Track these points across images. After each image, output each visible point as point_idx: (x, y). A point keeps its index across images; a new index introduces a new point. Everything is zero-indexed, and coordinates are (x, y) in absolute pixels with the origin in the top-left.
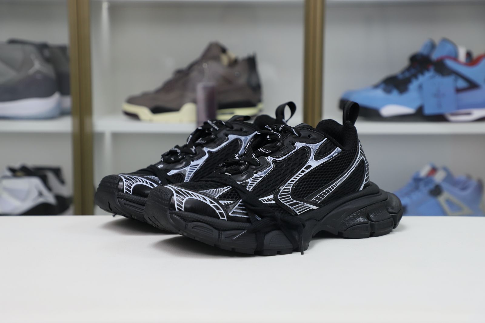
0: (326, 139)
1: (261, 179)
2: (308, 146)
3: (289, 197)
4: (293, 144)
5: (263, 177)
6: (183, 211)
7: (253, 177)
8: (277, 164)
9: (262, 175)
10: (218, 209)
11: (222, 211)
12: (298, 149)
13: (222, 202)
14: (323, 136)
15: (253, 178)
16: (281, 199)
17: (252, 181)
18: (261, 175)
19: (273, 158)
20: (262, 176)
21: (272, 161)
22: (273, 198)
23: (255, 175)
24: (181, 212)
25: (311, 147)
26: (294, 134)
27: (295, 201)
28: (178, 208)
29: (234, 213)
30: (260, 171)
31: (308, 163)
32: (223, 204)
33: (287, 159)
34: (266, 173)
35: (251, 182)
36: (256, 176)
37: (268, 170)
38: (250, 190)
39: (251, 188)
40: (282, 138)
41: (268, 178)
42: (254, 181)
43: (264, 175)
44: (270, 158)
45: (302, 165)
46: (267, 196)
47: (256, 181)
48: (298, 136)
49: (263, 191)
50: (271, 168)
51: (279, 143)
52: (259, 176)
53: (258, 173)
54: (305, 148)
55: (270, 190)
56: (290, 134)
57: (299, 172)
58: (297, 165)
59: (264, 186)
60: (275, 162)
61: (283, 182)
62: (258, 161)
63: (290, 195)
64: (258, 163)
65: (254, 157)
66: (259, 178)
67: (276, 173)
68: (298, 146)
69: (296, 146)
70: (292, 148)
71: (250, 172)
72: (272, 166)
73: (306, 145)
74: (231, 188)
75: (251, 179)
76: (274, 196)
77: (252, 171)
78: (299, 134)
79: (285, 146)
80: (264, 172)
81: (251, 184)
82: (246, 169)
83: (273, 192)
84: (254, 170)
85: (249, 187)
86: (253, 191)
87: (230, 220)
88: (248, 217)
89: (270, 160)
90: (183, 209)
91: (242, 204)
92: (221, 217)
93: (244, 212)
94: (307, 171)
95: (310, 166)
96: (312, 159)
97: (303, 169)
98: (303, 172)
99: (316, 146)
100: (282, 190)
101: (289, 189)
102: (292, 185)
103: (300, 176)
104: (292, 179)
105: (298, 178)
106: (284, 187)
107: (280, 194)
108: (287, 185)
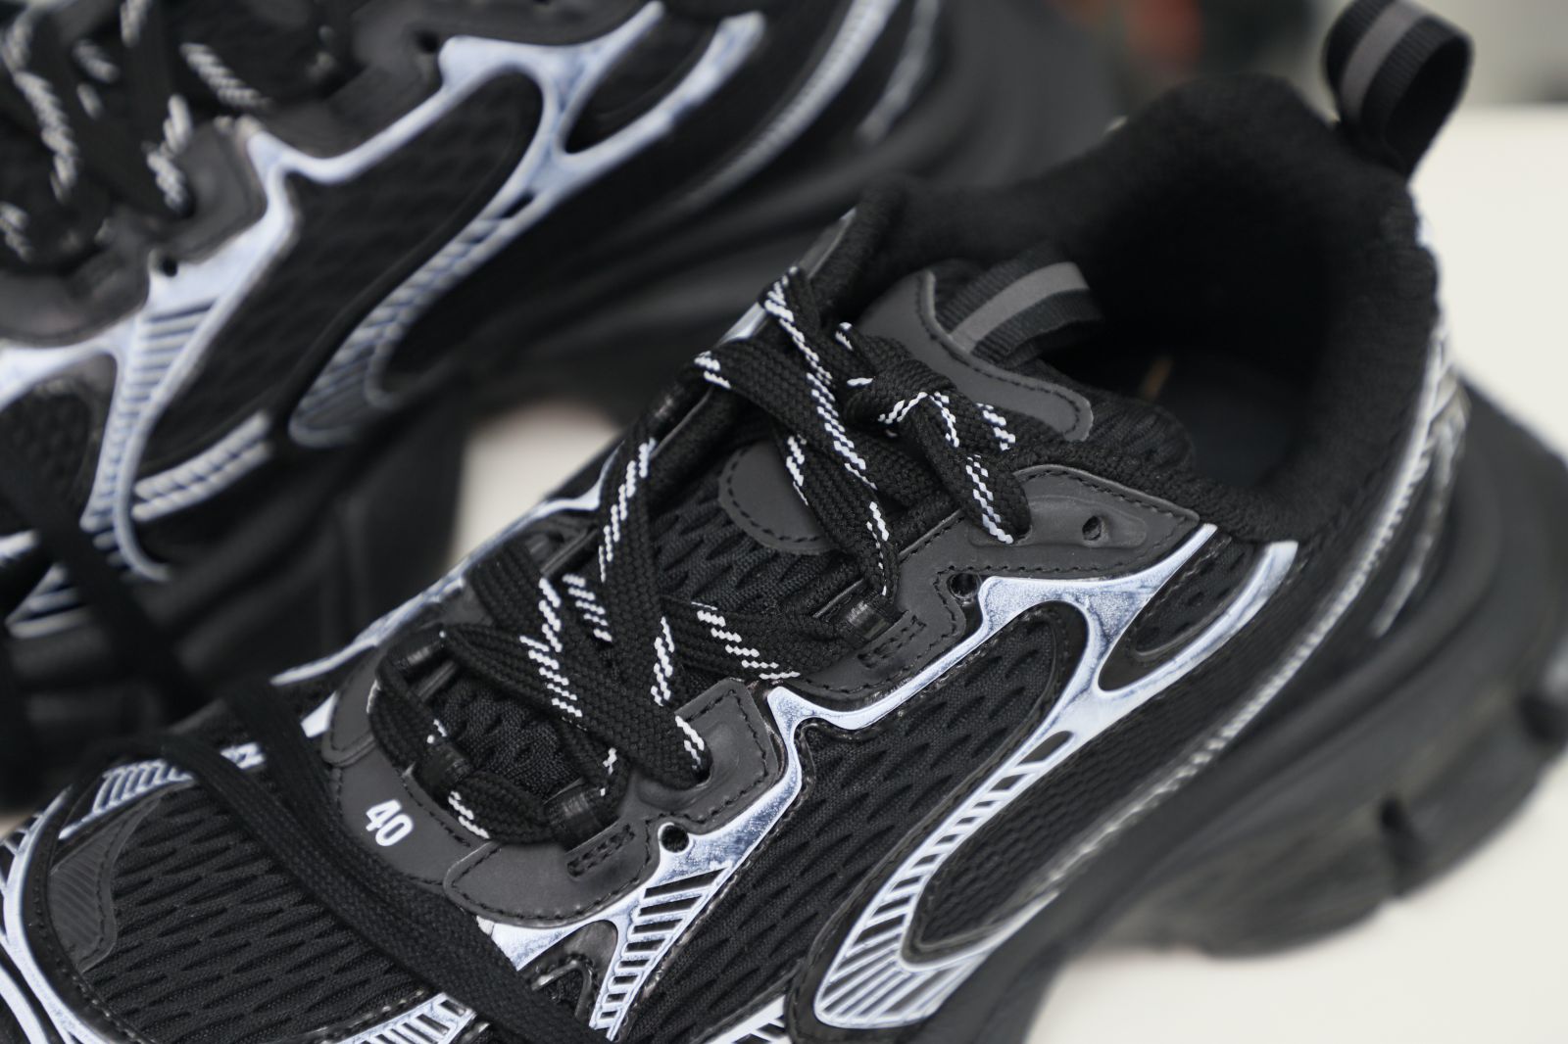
0: (1208, 531)
1: (707, 892)
2: (1069, 599)
3: (893, 964)
4: (966, 583)
5: (721, 879)
7: (651, 883)
8: (831, 753)
9: (714, 866)
12: (997, 629)
14: (1187, 519)
15: (650, 892)
16: (829, 1009)
17: (639, 920)
18: (709, 860)
19: (807, 708)
20: (716, 873)
21: (799, 727)
22: (781, 1018)
23: (668, 863)
25: (1091, 609)
26: (986, 531)
27: (927, 971)
30: (705, 825)
31: (1054, 722)
33: (904, 717)
34: (749, 843)
35: (638, 929)
36: (674, 873)
37: (762, 818)
38: (623, 1007)
39: (631, 990)
40: (899, 541)
41: (761, 881)
42: (656, 917)
43: (733, 866)
44: (789, 707)
45: (1008, 741)
46: (740, 1019)
47: (666, 916)
48: (1008, 539)
49: (710, 996)
50: (788, 797)
51: (863, 607)
52: (696, 871)
53: (691, 837)
54: (1046, 616)
55: (764, 973)
56: (954, 514)
57: (983, 793)
58: (973, 744)
59: (726, 954)
60: (815, 735)
61: (858, 890)
62: (694, 752)
63: (897, 957)
64: (695, 762)
65: (664, 668)
66: (690, 893)
67: (818, 835)
68: (997, 608)
69: (987, 606)
70: (951, 628)
71: (634, 829)
72: (792, 785)
73: (1060, 595)
74: (469, 1015)
75: (638, 896)
76: (787, 1005)
77: (647, 822)
78: (1018, 524)
79: (907, 617)
80: (729, 834)
81: (632, 947)
82: (605, 814)
83: (785, 977)
84: (662, 815)
85: (620, 980)
86: (643, 1007)
89: (781, 720)
94: (1043, 768)
95: (1063, 738)
96: (1084, 690)
97: (1009, 769)
98: (1006, 784)
99: (1131, 596)
100: (846, 950)
101: (897, 922)
102: (917, 890)
103: (986, 814)
104: (927, 848)
105: (967, 831)
106: (866, 920)
107: (831, 977)
108: (885, 895)
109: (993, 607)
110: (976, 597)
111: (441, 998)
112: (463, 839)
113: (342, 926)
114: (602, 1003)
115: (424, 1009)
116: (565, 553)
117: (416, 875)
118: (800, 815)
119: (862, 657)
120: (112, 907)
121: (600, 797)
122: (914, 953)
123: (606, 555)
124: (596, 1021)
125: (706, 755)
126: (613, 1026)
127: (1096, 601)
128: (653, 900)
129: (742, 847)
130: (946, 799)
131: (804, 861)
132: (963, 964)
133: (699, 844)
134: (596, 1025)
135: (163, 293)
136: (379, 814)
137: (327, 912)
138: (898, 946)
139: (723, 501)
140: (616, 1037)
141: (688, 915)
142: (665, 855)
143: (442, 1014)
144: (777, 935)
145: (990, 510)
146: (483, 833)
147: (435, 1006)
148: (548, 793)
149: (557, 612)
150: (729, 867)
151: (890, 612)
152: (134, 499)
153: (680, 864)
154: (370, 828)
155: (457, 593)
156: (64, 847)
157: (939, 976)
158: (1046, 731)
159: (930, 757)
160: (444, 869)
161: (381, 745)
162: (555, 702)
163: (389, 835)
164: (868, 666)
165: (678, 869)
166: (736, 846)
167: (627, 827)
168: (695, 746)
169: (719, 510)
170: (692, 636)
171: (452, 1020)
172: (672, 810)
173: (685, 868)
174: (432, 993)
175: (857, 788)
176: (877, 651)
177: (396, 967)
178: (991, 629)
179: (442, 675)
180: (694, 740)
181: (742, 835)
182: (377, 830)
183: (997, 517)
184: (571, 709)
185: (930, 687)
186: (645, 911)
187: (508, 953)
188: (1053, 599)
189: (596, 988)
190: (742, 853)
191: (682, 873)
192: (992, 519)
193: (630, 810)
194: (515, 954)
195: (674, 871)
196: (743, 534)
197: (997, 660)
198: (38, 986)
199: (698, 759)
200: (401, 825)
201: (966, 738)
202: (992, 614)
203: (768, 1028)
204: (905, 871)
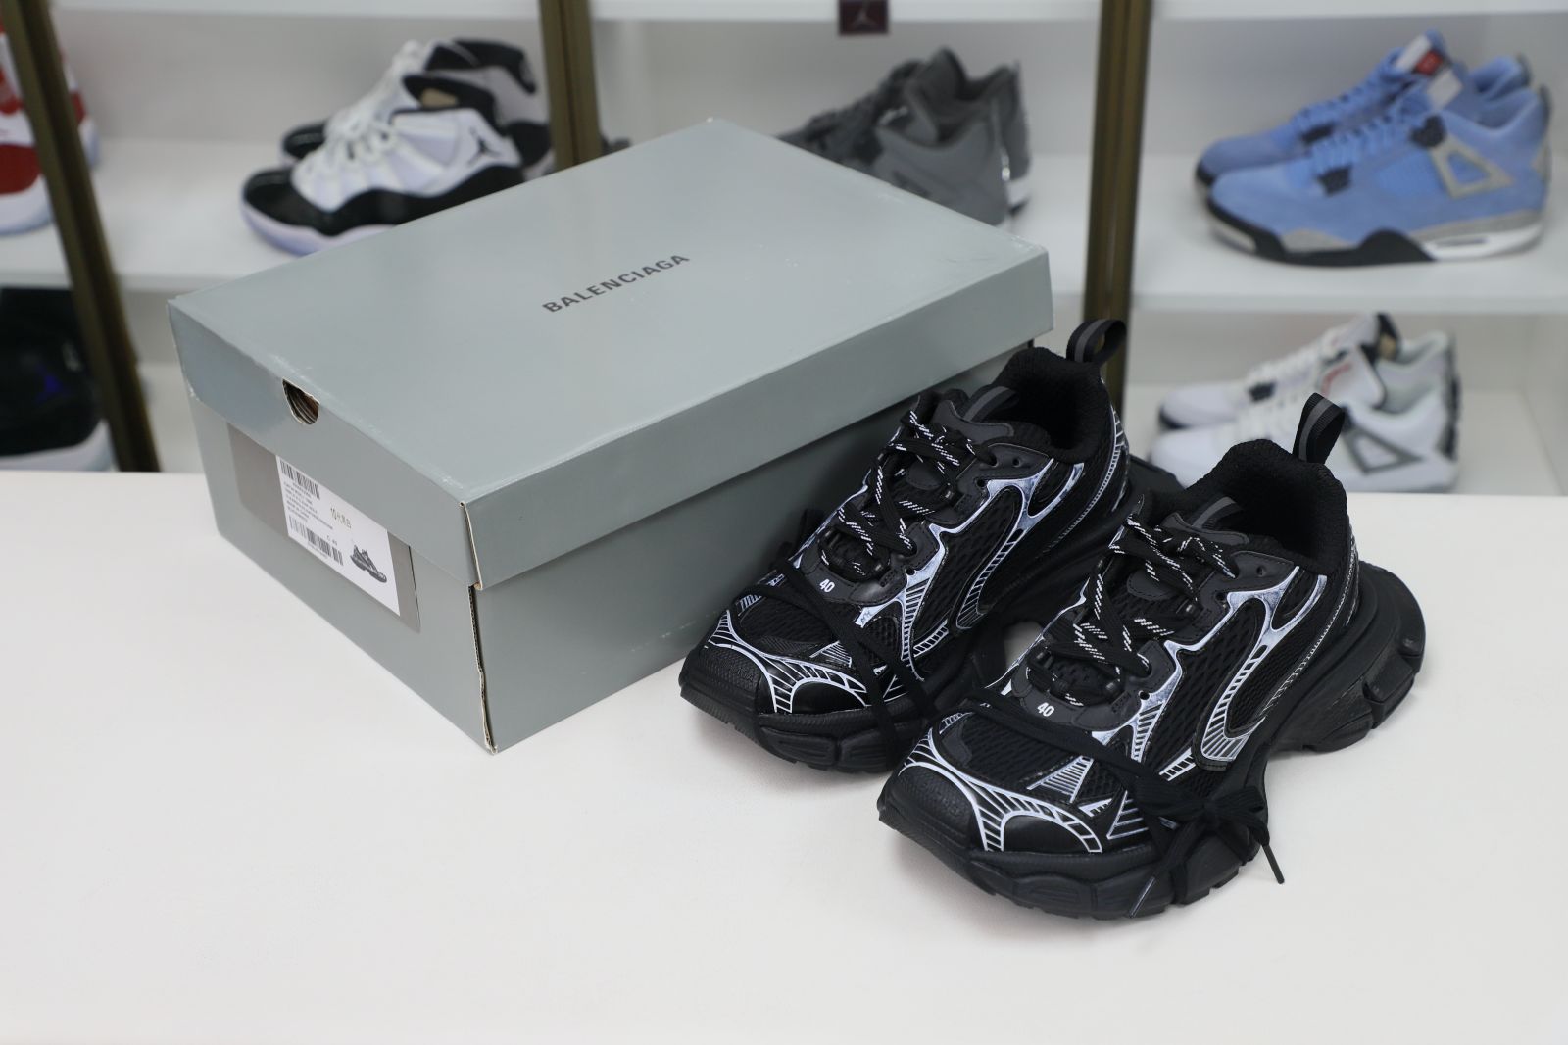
0: (1297, 568)
1: (1159, 711)
4: (1219, 597)
5: (1163, 707)
6: (1002, 849)
7: (1140, 711)
8: (1190, 660)
9: (1160, 703)
10: (1083, 832)
11: (1093, 836)
14: (1290, 564)
15: (1141, 714)
17: (1139, 724)
18: (1157, 701)
19: (1179, 646)
20: (1161, 705)
21: (1178, 653)
22: (1191, 755)
23: (1144, 703)
24: (997, 856)
25: (1265, 599)
28: (989, 845)
29: (1117, 831)
30: (1153, 689)
32: (1091, 815)
33: (1211, 645)
34: (1169, 694)
35: (1140, 726)
36: (1146, 707)
37: (1171, 684)
38: (1141, 753)
39: (1142, 747)
40: (1196, 585)
41: (1176, 706)
42: (1144, 722)
43: (1166, 702)
44: (1172, 646)
45: (1247, 650)
46: (1179, 755)
47: (1148, 721)
48: (1233, 576)
49: (1167, 748)
50: (1180, 676)
51: (1190, 606)
52: (1153, 705)
53: (1149, 694)
54: (1249, 604)
55: (1182, 739)
56: (1214, 571)
58: (1236, 652)
59: (1170, 733)
60: (1182, 654)
61: (1207, 708)
62: (1145, 664)
64: (1148, 666)
65: (1128, 641)
66: (1154, 713)
67: (1191, 687)
70: (1223, 608)
71: (1130, 694)
72: (1180, 672)
74: (1092, 761)
75: (1137, 716)
76: (1193, 750)
77: (1134, 691)
78: (1235, 571)
79: (1205, 610)
80: (1162, 692)
81: (1139, 733)
82: (1120, 689)
83: (1189, 741)
84: (1138, 688)
85: (1137, 744)
86: (1146, 753)
87: (1110, 848)
88: (1146, 829)
89: (1171, 652)
90: (1001, 847)
91: (1130, 801)
92: (1091, 848)
93: (1137, 820)
94: (1259, 660)
95: (1264, 648)
96: (1268, 629)
97: (1249, 661)
98: (1249, 666)
99: (1277, 593)
100: (1208, 730)
101: (1222, 719)
102: (1226, 707)
103: (1244, 678)
104: (1227, 692)
105: (1239, 685)
106: (1212, 719)
107: (1205, 740)
108: (1216, 710)
111: (1081, 756)
112: (1073, 708)
113: (1039, 742)
114: (1133, 752)
115: (1077, 760)
116: (1080, 616)
117: (1061, 722)
118: (1183, 684)
119: (1193, 625)
120: (966, 747)
121: (1117, 683)
123: (1098, 610)
125: (1150, 664)
126: (1139, 759)
127: (1266, 596)
128: (1142, 717)
129: (1167, 695)
130: (1230, 673)
131: (1188, 698)
133: (1152, 696)
134: (1133, 759)
135: (912, 580)
136: (1041, 708)
139: (1130, 591)
140: (1141, 762)
141: (1155, 720)
142: (1142, 701)
143: (1084, 762)
144: (1185, 725)
145: (1226, 568)
146: (1081, 704)
147: (1080, 759)
148: (1102, 687)
149: (1082, 633)
150: (1164, 702)
151: (1199, 607)
153: (1148, 703)
154: (1039, 712)
159: (1222, 657)
160: (1070, 720)
161: (1035, 687)
162: (1094, 656)
163: (1047, 713)
164: (1196, 628)
165: (1147, 705)
166: (1165, 695)
167: (1128, 694)
168: (1145, 662)
170: (1134, 628)
171: (1087, 763)
172: (1141, 686)
173: (1150, 705)
174: (1077, 756)
175: (1200, 671)
176: (1198, 622)
177: (1063, 750)
179: (1050, 660)
180: (1145, 660)
181: (1166, 692)
182: (1042, 713)
184: (1099, 657)
186: (1141, 720)
187: (1101, 741)
189: (1130, 748)
190: (1167, 697)
192: (1226, 570)
193: (1128, 689)
197: (1238, 621)
198: (953, 770)
200: (1050, 709)
201: (1232, 651)
203: (1187, 759)
204: (1221, 701)
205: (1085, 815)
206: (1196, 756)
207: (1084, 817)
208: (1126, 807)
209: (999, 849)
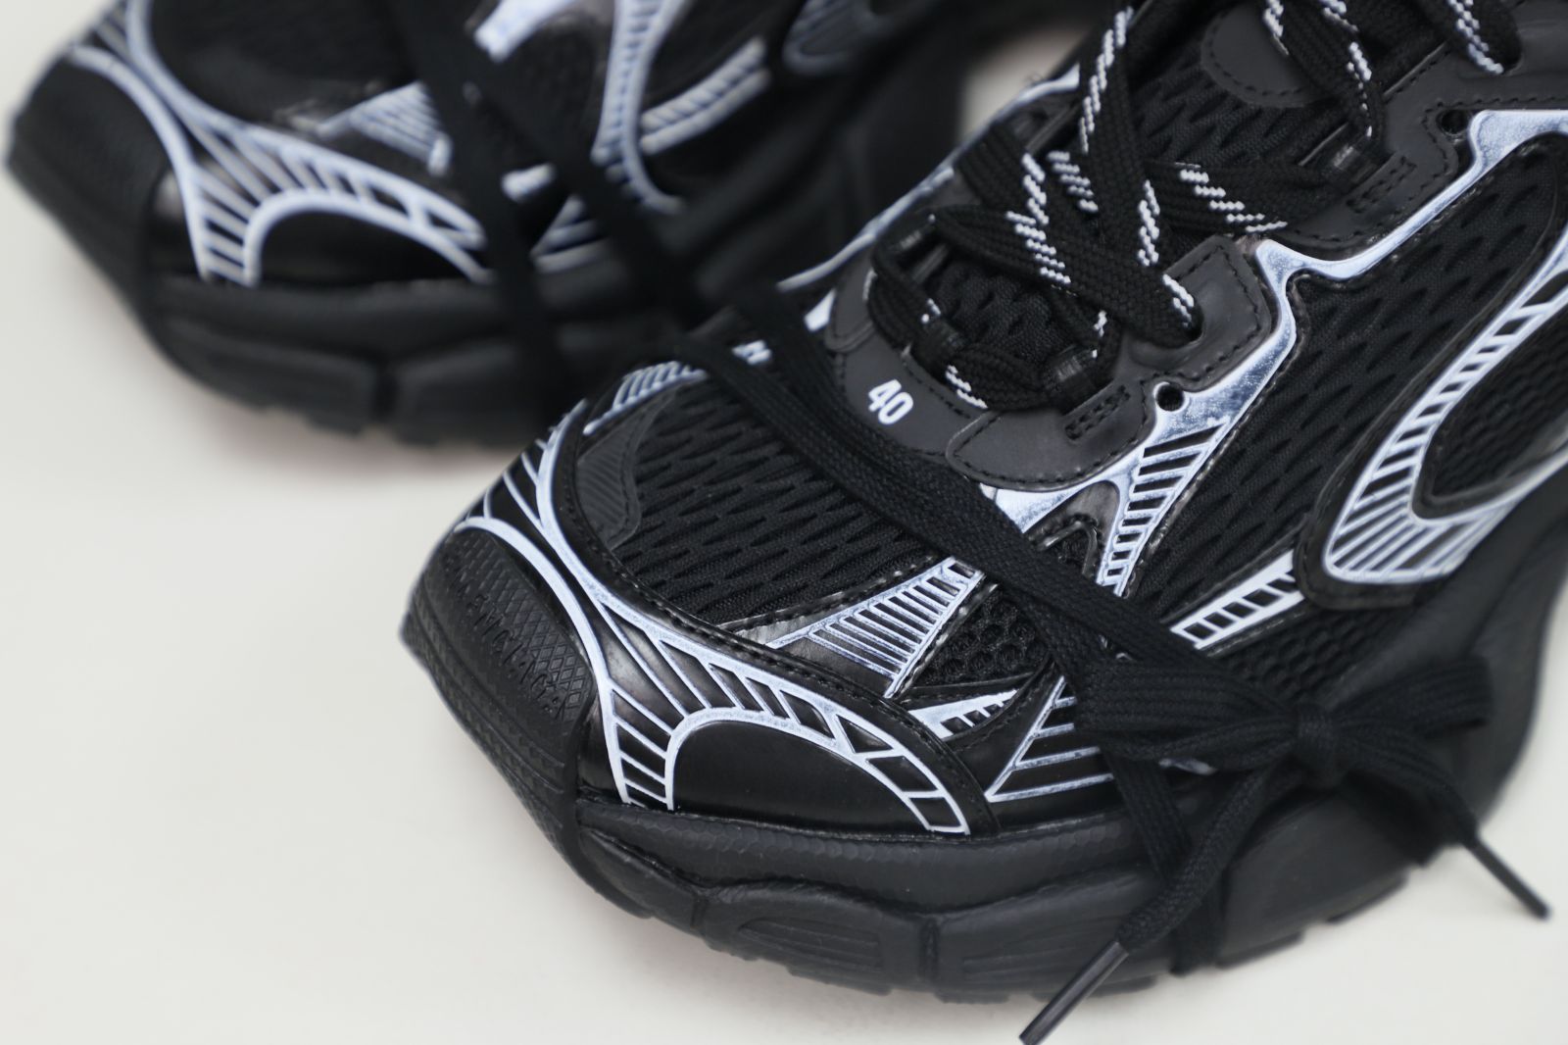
1: (1207, 448)
3: (1404, 517)
4: (1457, 121)
5: (1219, 436)
6: (671, 806)
7: (1149, 442)
8: (1325, 303)
9: (1211, 423)
10: (911, 780)
11: (941, 792)
12: (1492, 165)
13: (934, 718)
15: (1148, 452)
16: (1339, 563)
17: (1139, 479)
18: (1206, 417)
19: (1297, 260)
20: (1213, 430)
21: (1290, 279)
22: (1290, 573)
23: (1165, 422)
24: (652, 825)
26: (1473, 62)
28: (632, 792)
29: (1018, 781)
30: (1200, 382)
31: (1559, 259)
32: (943, 734)
33: (1399, 262)
34: (1245, 398)
35: (1138, 489)
36: (1171, 432)
37: (1258, 373)
38: (1129, 565)
39: (1136, 547)
40: (1381, 81)
41: (1260, 436)
42: (1156, 476)
43: (1231, 421)
44: (1277, 260)
45: (1510, 281)
46: (1248, 575)
47: (1166, 474)
48: (1496, 68)
49: (1216, 552)
50: (1283, 350)
51: (1349, 151)
52: (1194, 427)
53: (1187, 396)
54: (1544, 149)
55: (1269, 528)
56: (1439, 48)
57: (1486, 338)
58: (1473, 288)
59: (1229, 510)
60: (1308, 287)
61: (1361, 441)
62: (1183, 309)
63: (1407, 510)
64: (1185, 319)
65: (1150, 231)
66: (1189, 450)
67: (1316, 387)
68: (1491, 144)
69: (1479, 141)
70: (1442, 166)
71: (1129, 390)
72: (1286, 337)
73: (1558, 125)
74: (978, 577)
75: (1137, 456)
76: (1295, 560)
77: (1142, 383)
78: (1506, 51)
79: (1394, 160)
80: (1225, 390)
81: (1134, 506)
82: (1099, 376)
83: (1292, 532)
84: (1156, 376)
85: (1124, 538)
86: (1149, 564)
87: (988, 823)
88: (1110, 776)
89: (1271, 275)
90: (668, 800)
91: (1069, 700)
92: (932, 823)
93: (1084, 752)
94: (1546, 312)
97: (1513, 311)
98: (1510, 328)
100: (1353, 503)
101: (1405, 473)
102: (1424, 440)
103: (1492, 360)
104: (1432, 397)
105: (1473, 378)
106: (1372, 473)
107: (1340, 530)
108: (1390, 447)
109: (1486, 142)
110: (1467, 134)
111: (950, 562)
112: (963, 412)
113: (851, 499)
114: (1108, 561)
115: (934, 572)
116: (1047, 131)
117: (920, 448)
118: (1295, 370)
119: (1350, 203)
120: (634, 491)
121: (1092, 359)
122: (1425, 507)
123: (1088, 126)
124: (1103, 578)
125: (1195, 311)
126: (1120, 584)
128: (1152, 460)
129: (1239, 401)
130: (1447, 346)
131: (1303, 413)
132: (1481, 519)
133: (1195, 401)
134: (1103, 582)
136: (880, 395)
137: (837, 487)
138: (1407, 498)
139: (1205, 64)
140: (1124, 593)
141: (1188, 472)
142: (1162, 415)
143: (952, 577)
144: (1281, 488)
145: (1476, 39)
146: (981, 403)
147: (944, 570)
148: (1047, 360)
149: (1043, 187)
150: (1227, 423)
151: (1377, 153)
152: (640, 131)
153: (1178, 422)
154: (873, 407)
155: (947, 183)
156: (589, 441)
157: (1454, 531)
158: (1552, 268)
159: (1428, 302)
160: (946, 442)
161: (879, 329)
162: (1044, 271)
163: (890, 413)
164: (1358, 211)
165: (1176, 427)
166: (1233, 401)
167: (1122, 389)
168: (1183, 303)
169: (1200, 74)
170: (1176, 198)
171: (962, 582)
172: (1165, 369)
173: (1183, 426)
174: (940, 558)
175: (1353, 338)
176: (1365, 195)
177: (905, 535)
178: (1486, 165)
179: (934, 259)
180: (1183, 298)
181: (1239, 390)
182: (878, 410)
183: (1485, 46)
184: (1059, 277)
185: (1423, 231)
186: (1144, 471)
187: (1012, 516)
188: (1549, 129)
189: (1101, 547)
190: (1239, 408)
191: (1180, 431)
192: (1478, 48)
193: (1123, 370)
194: (1020, 517)
195: (1172, 430)
196: (1224, 95)
197: (1493, 198)
198: (572, 563)
199: (1189, 316)
200: (901, 404)
201: (1464, 282)
202: (1485, 149)
203: (1277, 584)
204: (1410, 421)
205: (926, 734)
206: (1308, 571)
207: (916, 737)
208: (1055, 718)
209: (664, 806)
